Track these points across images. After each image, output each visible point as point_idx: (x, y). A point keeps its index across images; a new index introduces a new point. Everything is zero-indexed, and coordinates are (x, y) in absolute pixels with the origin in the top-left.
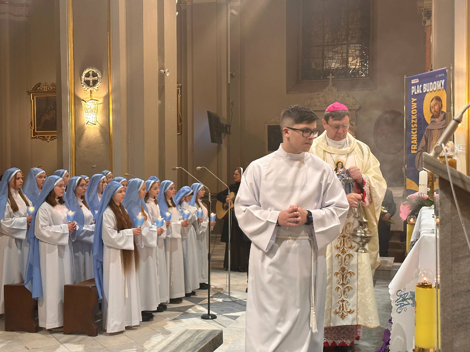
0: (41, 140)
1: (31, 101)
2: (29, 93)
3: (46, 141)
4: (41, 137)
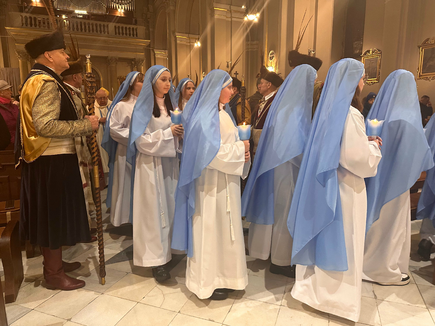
0: (424, 80)
1: (420, 52)
2: (419, 47)
3: (428, 80)
4: (424, 78)
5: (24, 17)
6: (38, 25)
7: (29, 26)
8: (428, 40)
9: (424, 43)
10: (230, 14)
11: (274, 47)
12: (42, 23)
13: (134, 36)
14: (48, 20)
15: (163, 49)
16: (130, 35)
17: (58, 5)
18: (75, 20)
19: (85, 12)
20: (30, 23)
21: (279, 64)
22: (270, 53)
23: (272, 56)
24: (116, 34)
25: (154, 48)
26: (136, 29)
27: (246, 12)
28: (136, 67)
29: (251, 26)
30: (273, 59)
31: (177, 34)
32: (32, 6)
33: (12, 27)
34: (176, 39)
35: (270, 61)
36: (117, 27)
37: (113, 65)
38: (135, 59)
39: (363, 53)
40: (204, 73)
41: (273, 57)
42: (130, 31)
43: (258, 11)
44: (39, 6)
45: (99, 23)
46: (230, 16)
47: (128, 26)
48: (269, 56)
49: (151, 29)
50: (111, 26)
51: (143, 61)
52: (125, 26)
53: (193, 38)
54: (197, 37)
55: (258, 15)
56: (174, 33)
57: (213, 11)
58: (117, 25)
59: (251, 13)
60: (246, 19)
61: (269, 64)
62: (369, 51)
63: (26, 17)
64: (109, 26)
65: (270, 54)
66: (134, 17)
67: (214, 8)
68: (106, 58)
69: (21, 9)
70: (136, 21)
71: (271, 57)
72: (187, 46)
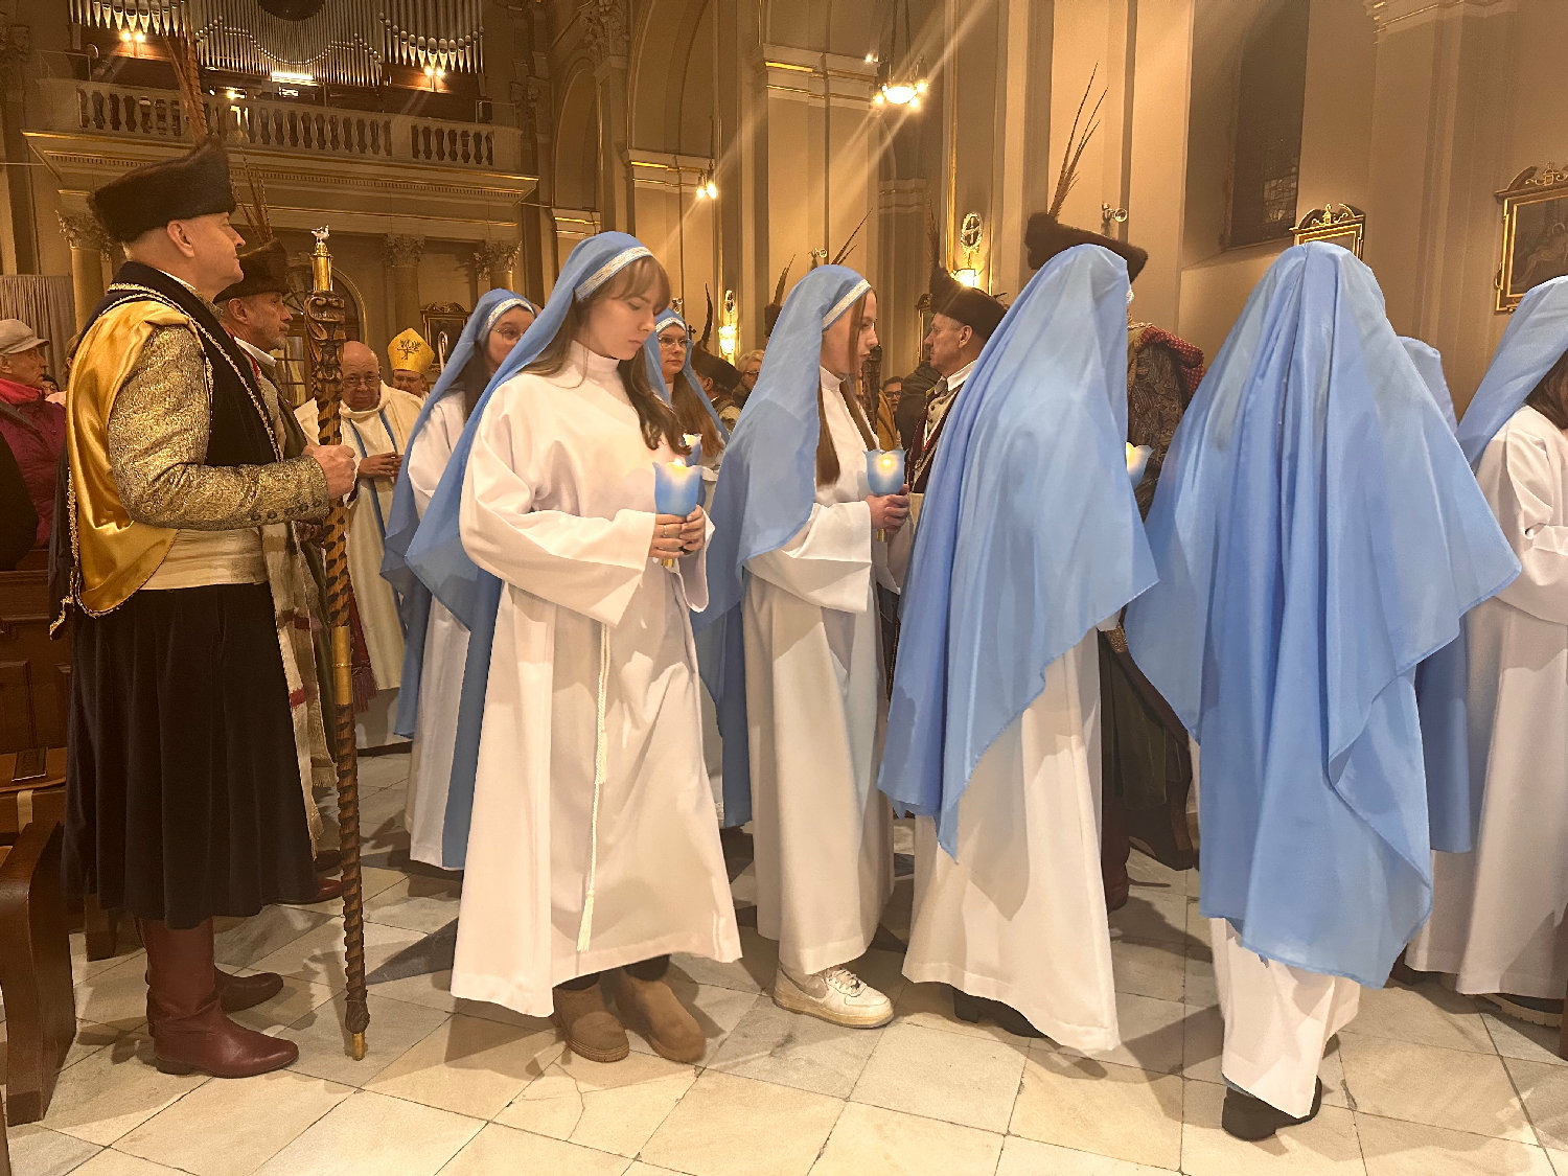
1: (1503, 218)
2: (1500, 199)
5: (90, 95)
6: (139, 124)
7: (108, 126)
8: (1531, 172)
9: (1520, 183)
10: (823, 87)
11: (980, 200)
12: (154, 117)
13: (479, 162)
14: (176, 107)
15: (584, 209)
16: (466, 158)
17: (210, 54)
18: (272, 106)
19: (305, 78)
20: (111, 117)
21: (999, 258)
22: (966, 221)
23: (972, 231)
24: (416, 154)
25: (551, 204)
26: (487, 138)
27: (880, 78)
28: (488, 273)
29: (898, 125)
30: (977, 244)
31: (632, 154)
32: (119, 58)
33: (46, 130)
34: (629, 169)
35: (968, 250)
36: (421, 129)
37: (406, 266)
38: (484, 242)
39: (1299, 223)
40: (729, 292)
41: (976, 234)
42: (465, 145)
43: (923, 73)
44: (143, 56)
45: (355, 116)
46: (822, 91)
47: (459, 127)
48: (963, 231)
49: (541, 139)
50: (401, 126)
51: (511, 250)
52: (447, 126)
53: (692, 170)
54: (705, 164)
55: (923, 86)
56: (623, 150)
57: (762, 74)
58: (422, 123)
59: (898, 81)
60: (878, 101)
61: (962, 263)
62: (1318, 214)
63: (96, 94)
64: (392, 125)
65: (964, 226)
66: (482, 95)
67: (768, 64)
68: (380, 239)
69: (82, 71)
70: (487, 108)
71: (968, 238)
72: (669, 196)
